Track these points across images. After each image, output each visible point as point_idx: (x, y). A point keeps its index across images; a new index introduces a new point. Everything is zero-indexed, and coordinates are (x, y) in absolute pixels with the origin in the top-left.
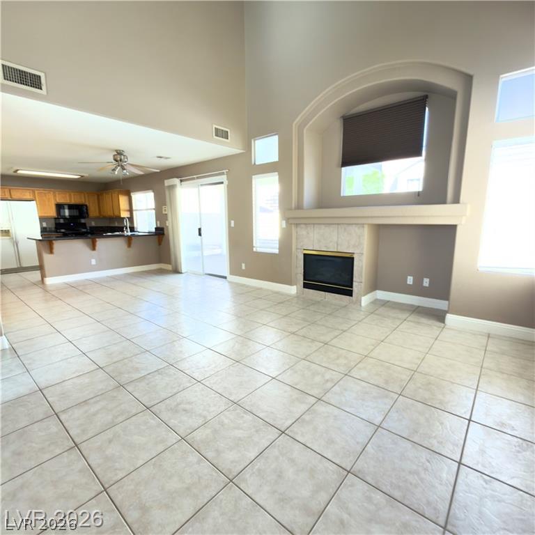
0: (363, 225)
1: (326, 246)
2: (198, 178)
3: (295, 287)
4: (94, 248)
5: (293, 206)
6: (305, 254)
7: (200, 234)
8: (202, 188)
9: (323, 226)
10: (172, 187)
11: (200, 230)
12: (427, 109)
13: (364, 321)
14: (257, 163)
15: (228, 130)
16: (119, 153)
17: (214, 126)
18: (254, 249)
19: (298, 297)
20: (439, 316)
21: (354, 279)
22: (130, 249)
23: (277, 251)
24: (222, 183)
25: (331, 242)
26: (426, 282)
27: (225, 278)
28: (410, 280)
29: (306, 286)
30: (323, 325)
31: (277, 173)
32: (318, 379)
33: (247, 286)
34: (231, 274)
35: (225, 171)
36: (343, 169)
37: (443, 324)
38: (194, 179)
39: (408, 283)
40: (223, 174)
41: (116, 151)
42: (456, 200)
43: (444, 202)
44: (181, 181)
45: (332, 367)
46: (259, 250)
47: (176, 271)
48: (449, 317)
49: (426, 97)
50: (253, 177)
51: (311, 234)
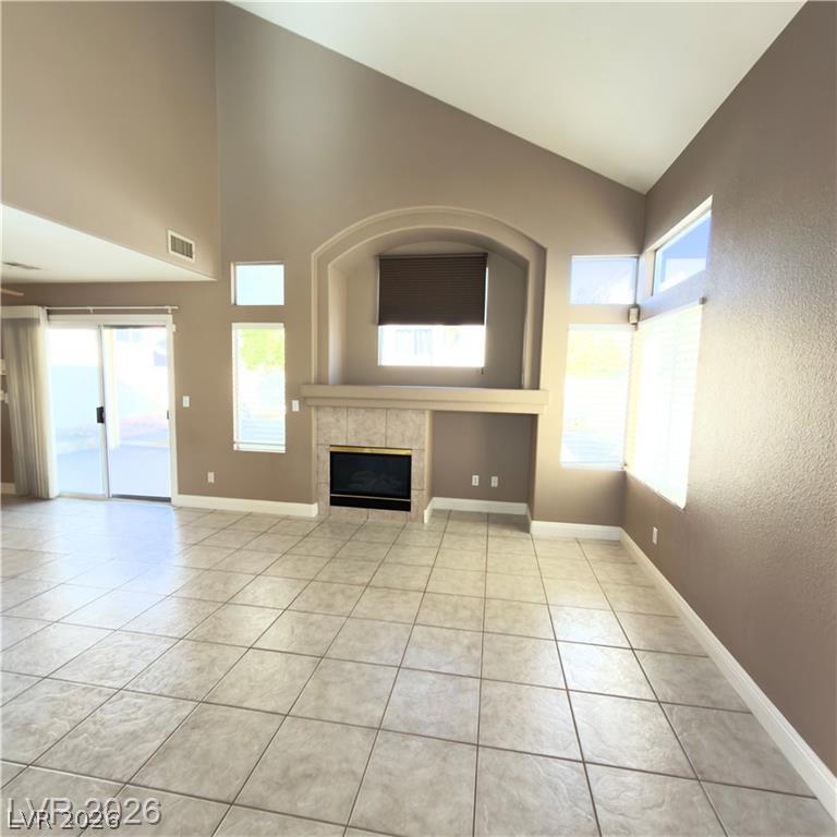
0: (422, 411)
1: (367, 440)
2: (96, 312)
3: (316, 505)
5: (313, 380)
6: (332, 453)
7: (101, 418)
8: (106, 332)
9: (363, 411)
11: (101, 410)
12: (487, 269)
13: (444, 546)
14: (239, 303)
15: (194, 243)
17: (172, 234)
18: (236, 448)
19: (321, 522)
20: (521, 525)
21: (413, 486)
23: (282, 450)
24: (164, 326)
25: (376, 433)
26: (495, 482)
27: (168, 500)
28: (475, 480)
29: (334, 502)
30: (399, 563)
31: (282, 324)
33: (223, 513)
34: (181, 492)
35: (170, 308)
36: (380, 327)
37: (529, 536)
38: (87, 312)
39: (474, 484)
40: (165, 312)
42: (535, 385)
43: (519, 386)
44: (49, 313)
46: (244, 448)
48: (536, 525)
49: (486, 255)
50: (234, 325)
51: (343, 422)
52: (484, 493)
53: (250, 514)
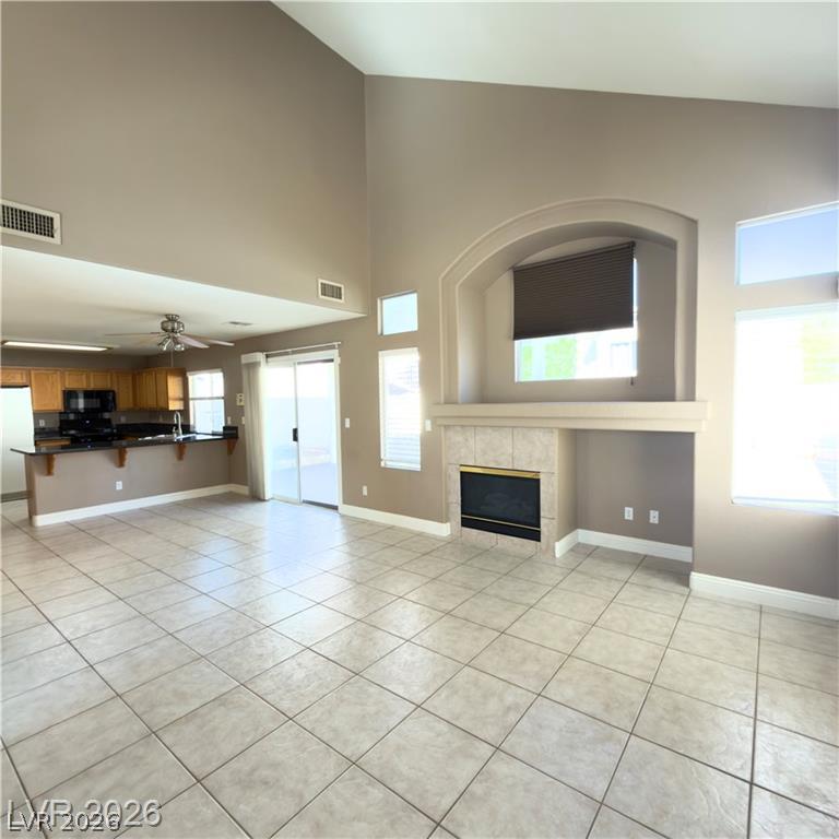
0: (551, 430)
1: (496, 462)
2: (294, 353)
3: (448, 524)
4: (121, 463)
5: (442, 401)
6: (462, 473)
7: (295, 439)
8: (300, 368)
9: (489, 431)
10: (254, 366)
11: (295, 431)
12: (635, 261)
13: (562, 585)
14: (385, 333)
15: (342, 286)
16: (171, 318)
17: (320, 281)
18: (382, 464)
19: (451, 541)
20: (679, 574)
21: (542, 514)
22: (181, 462)
23: (417, 467)
24: (332, 360)
25: (503, 454)
26: (654, 517)
27: (335, 508)
28: (629, 514)
29: (465, 523)
30: (496, 596)
31: (416, 349)
32: (493, 705)
33: (372, 524)
34: (345, 502)
35: (336, 343)
36: (517, 342)
37: (686, 590)
38: (287, 354)
39: (626, 518)
40: (333, 347)
41: (166, 316)
42: (690, 396)
43: (671, 398)
44: (267, 356)
45: (515, 679)
46: (390, 465)
47: (256, 497)
48: (695, 577)
49: (633, 244)
50: (380, 353)
51: (471, 442)
52: (640, 529)
53: (393, 527)
